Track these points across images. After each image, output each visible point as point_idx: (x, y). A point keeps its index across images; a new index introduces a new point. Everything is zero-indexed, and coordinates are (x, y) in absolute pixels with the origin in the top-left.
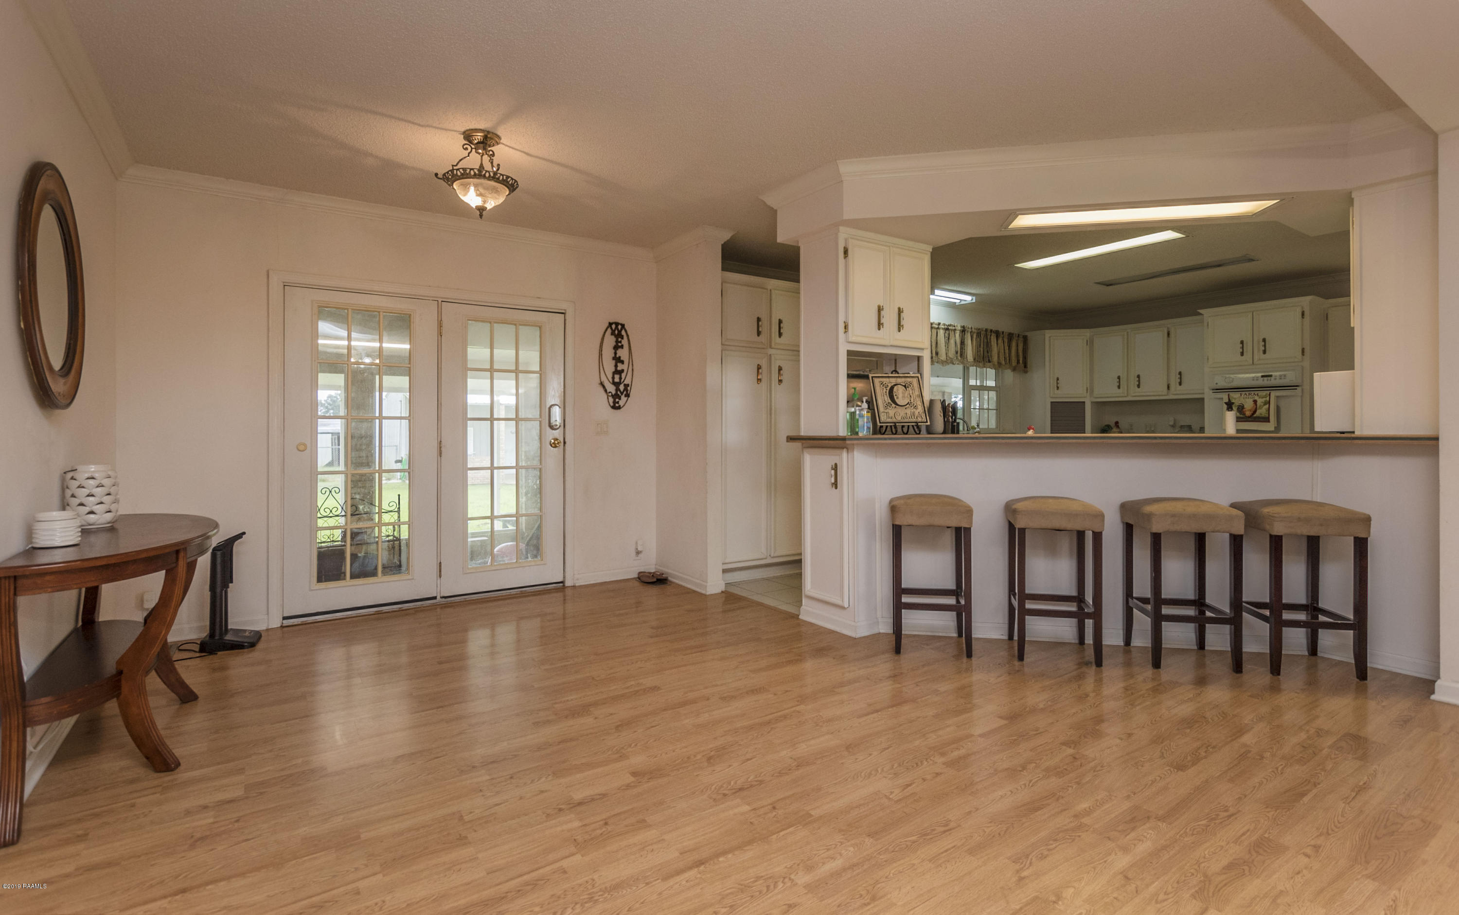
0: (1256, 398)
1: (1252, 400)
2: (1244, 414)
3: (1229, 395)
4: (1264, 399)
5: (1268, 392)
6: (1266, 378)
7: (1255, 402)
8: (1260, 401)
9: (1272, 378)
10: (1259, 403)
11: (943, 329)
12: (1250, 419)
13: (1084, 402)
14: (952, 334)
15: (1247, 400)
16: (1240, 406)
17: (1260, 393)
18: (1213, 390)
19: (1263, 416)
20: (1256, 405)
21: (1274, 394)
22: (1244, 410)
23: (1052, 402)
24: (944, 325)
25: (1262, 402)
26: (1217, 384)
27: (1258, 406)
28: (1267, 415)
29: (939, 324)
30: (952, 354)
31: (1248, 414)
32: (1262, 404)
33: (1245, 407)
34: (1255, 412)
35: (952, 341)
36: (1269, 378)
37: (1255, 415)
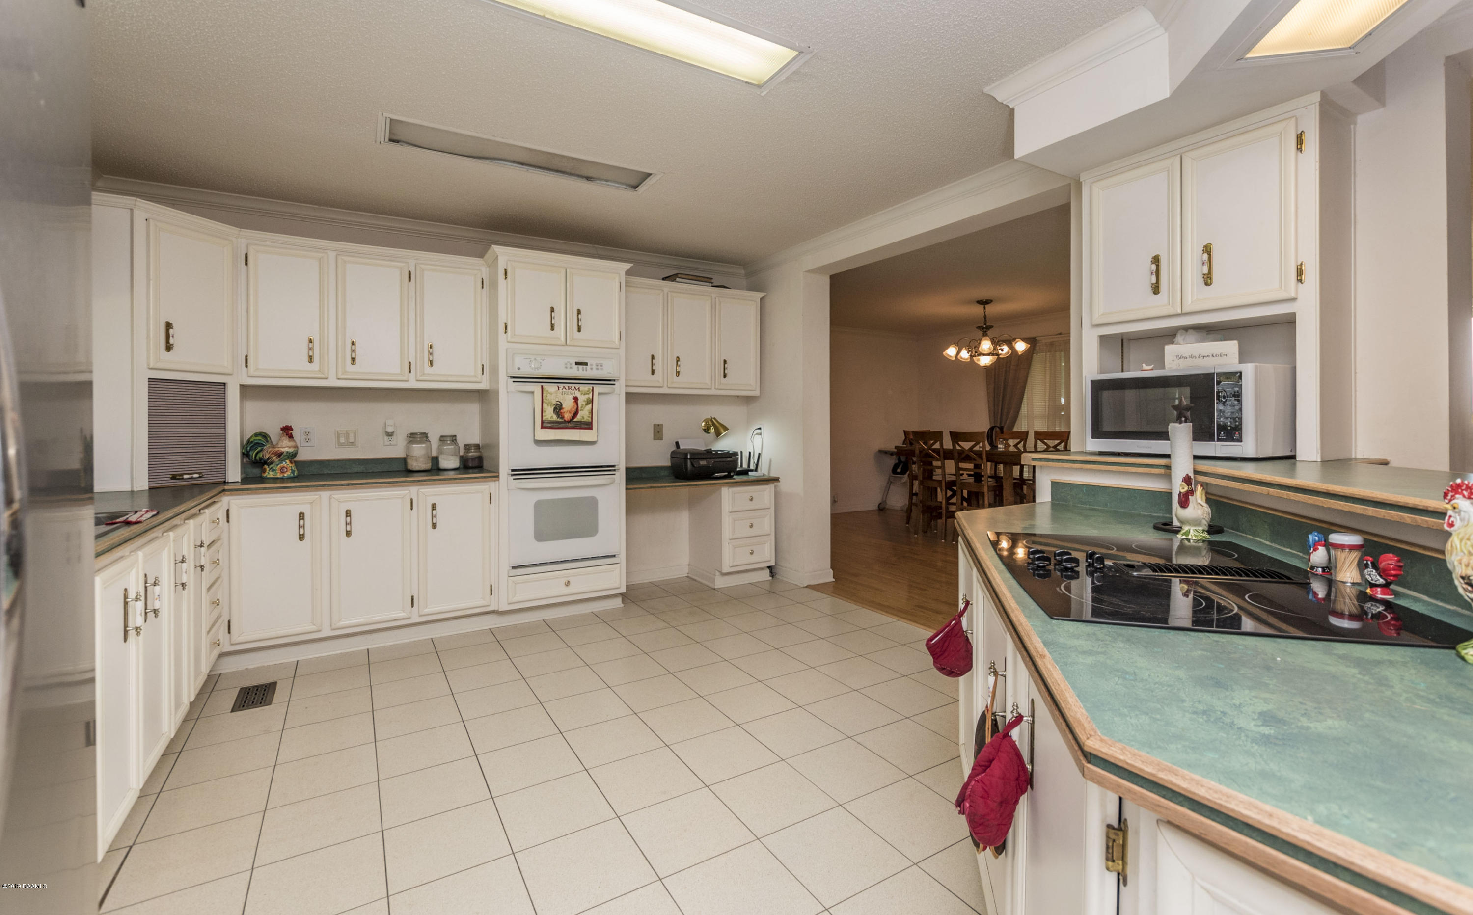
0: (578, 394)
1: (572, 397)
2: (563, 417)
3: (542, 387)
4: (587, 396)
5: (590, 387)
6: (580, 367)
7: (576, 399)
8: (582, 399)
9: (588, 367)
10: (580, 402)
12: (570, 425)
13: (224, 384)
15: (566, 396)
16: (557, 404)
17: (582, 387)
18: (514, 377)
19: (585, 420)
20: (577, 404)
21: (598, 389)
22: (562, 411)
23: (151, 380)
25: (584, 401)
26: (519, 369)
27: (580, 406)
28: (590, 419)
31: (567, 416)
32: (584, 403)
33: (563, 406)
34: (576, 414)
36: (585, 367)
37: (575, 420)
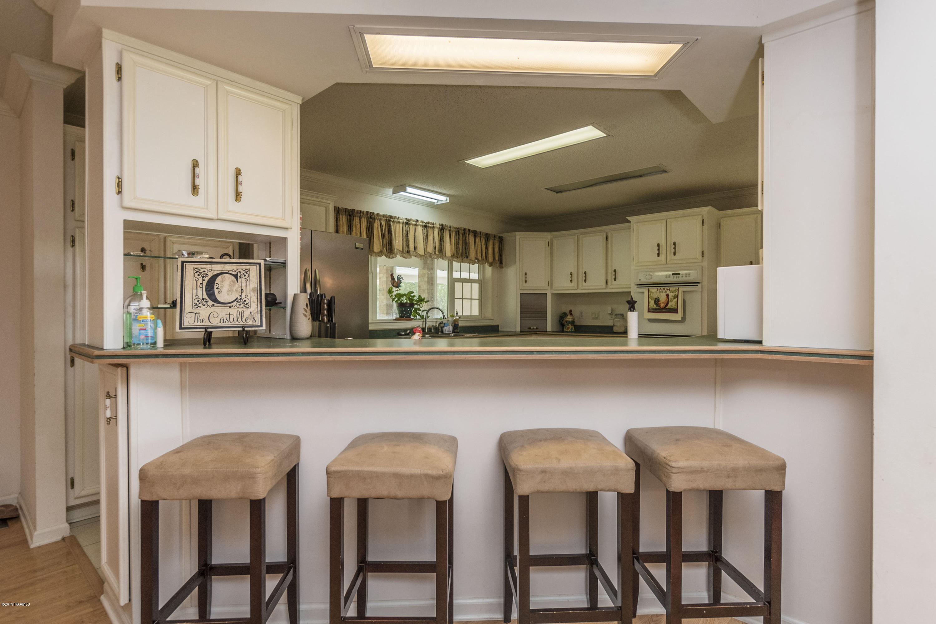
0: (668, 292)
1: (665, 294)
2: (660, 306)
3: (648, 289)
4: (674, 293)
5: (677, 288)
6: (675, 276)
7: (668, 295)
8: (671, 295)
9: (680, 276)
10: (670, 297)
11: (421, 226)
12: (664, 310)
13: (546, 294)
14: (430, 231)
15: (662, 294)
16: (656, 299)
17: (672, 289)
18: (637, 285)
19: (673, 308)
20: (668, 298)
21: (681, 289)
22: (659, 302)
23: (521, 294)
24: (423, 222)
25: (672, 296)
26: (640, 280)
27: (670, 299)
28: (676, 307)
29: (417, 221)
30: (430, 249)
31: (662, 305)
32: (673, 298)
33: (660, 300)
34: (667, 304)
35: (431, 238)
36: (678, 276)
37: (667, 307)
